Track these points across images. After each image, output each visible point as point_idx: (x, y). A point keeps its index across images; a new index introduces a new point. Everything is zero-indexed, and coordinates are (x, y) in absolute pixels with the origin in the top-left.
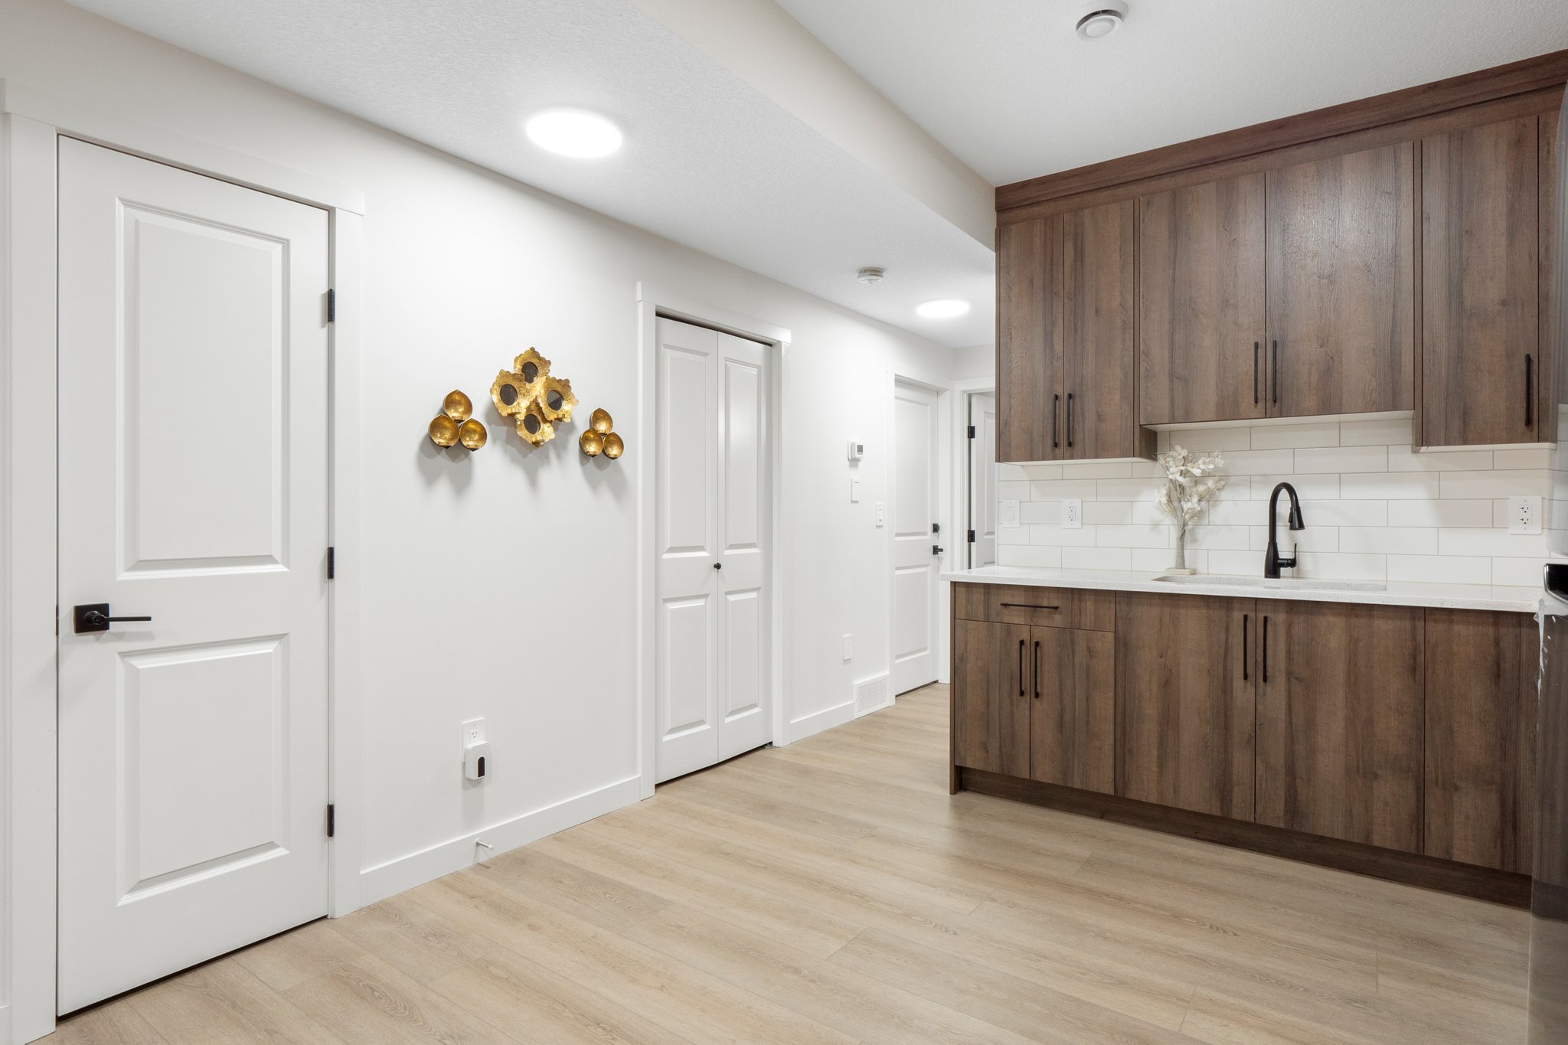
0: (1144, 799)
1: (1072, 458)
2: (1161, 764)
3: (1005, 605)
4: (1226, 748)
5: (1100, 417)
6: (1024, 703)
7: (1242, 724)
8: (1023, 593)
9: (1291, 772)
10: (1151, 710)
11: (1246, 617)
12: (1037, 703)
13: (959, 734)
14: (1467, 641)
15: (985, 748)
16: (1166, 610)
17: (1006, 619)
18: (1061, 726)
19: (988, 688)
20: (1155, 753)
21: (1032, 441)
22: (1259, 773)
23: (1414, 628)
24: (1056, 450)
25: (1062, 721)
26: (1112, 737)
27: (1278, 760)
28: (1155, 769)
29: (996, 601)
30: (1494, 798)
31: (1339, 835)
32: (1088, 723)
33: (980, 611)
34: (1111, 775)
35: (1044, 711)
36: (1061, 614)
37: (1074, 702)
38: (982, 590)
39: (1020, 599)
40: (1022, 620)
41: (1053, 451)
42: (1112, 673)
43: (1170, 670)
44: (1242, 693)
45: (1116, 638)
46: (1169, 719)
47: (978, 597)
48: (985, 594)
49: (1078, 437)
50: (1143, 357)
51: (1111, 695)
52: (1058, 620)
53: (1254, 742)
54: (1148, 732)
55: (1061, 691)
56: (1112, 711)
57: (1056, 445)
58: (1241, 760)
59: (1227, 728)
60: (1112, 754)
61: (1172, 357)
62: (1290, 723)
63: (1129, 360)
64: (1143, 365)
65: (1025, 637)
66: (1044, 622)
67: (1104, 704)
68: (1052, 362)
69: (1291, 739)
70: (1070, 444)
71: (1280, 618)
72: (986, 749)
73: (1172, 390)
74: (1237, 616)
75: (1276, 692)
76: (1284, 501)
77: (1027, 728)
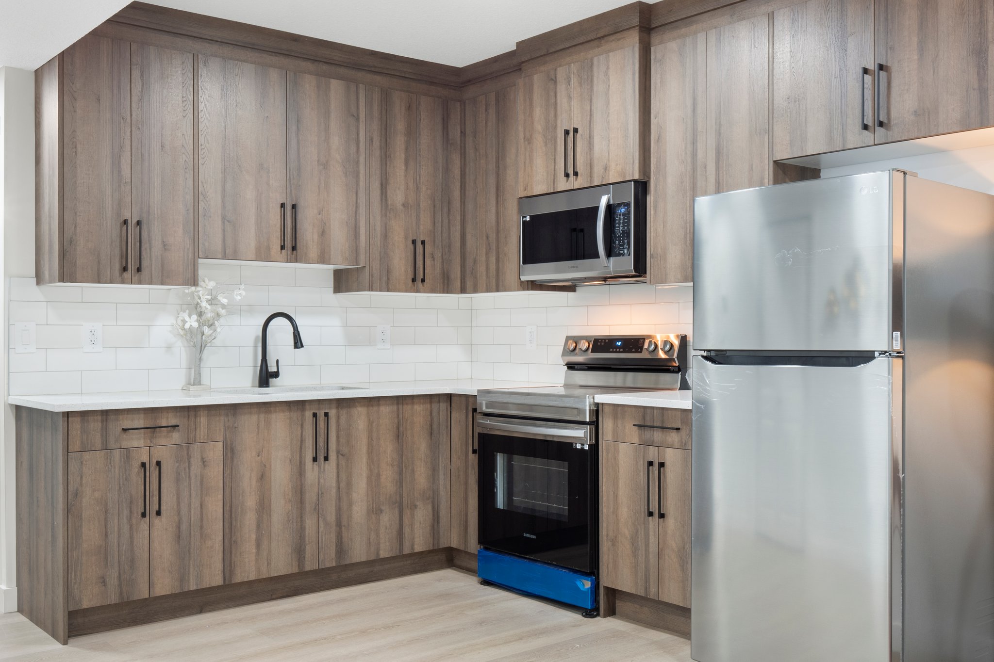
0: (246, 580)
1: (140, 283)
2: (258, 546)
3: (125, 430)
4: (301, 517)
5: (165, 246)
6: (144, 524)
7: (311, 496)
8: (142, 416)
9: (339, 524)
10: (251, 502)
11: (315, 415)
12: (157, 521)
13: (73, 576)
14: (419, 413)
15: (103, 581)
16: (262, 416)
17: (125, 444)
18: (178, 537)
19: (106, 519)
20: (254, 536)
21: (99, 263)
22: (321, 530)
23: (398, 409)
24: (125, 274)
25: (179, 531)
26: (221, 534)
27: (332, 518)
28: (254, 551)
29: (115, 428)
30: (430, 507)
31: (364, 559)
32: (202, 527)
33: (98, 440)
34: (221, 568)
35: (162, 527)
36: (179, 431)
37: (190, 511)
38: (100, 418)
39: (139, 422)
40: (141, 443)
41: (121, 275)
42: (221, 477)
43: (265, 466)
44: (311, 471)
45: (225, 447)
46: (264, 507)
47: (95, 425)
48: (102, 422)
49: (145, 263)
50: (201, 197)
51: (220, 497)
52: (176, 437)
53: (318, 509)
54: (249, 520)
55: (179, 504)
56: (221, 511)
57: (125, 269)
58: (310, 524)
59: (302, 502)
60: (221, 548)
61: (223, 202)
62: (338, 487)
63: (190, 198)
64: (202, 205)
65: (145, 459)
66: (163, 441)
67: (215, 507)
68: (120, 186)
69: (339, 499)
70: (139, 270)
71: (333, 413)
72: (104, 583)
73: (224, 231)
74: (309, 414)
75: (331, 467)
76: (280, 327)
77: (146, 549)
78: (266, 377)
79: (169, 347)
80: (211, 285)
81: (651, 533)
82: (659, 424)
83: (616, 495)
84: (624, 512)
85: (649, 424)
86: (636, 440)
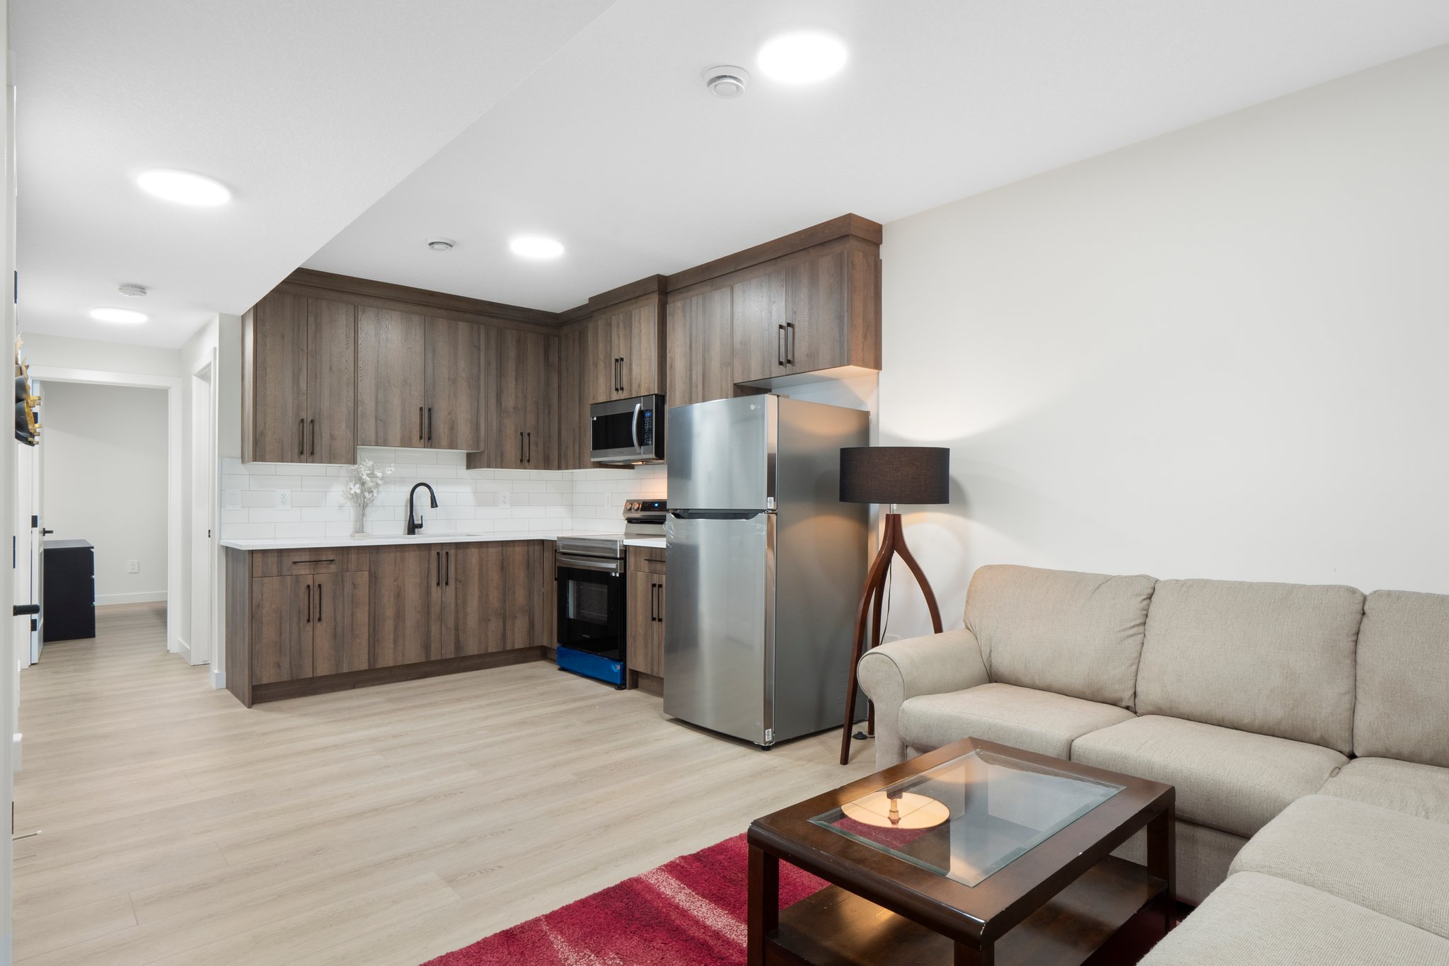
0: (386, 666)
1: (313, 462)
2: (395, 642)
3: (295, 563)
4: (428, 624)
5: (332, 437)
6: (309, 627)
7: (435, 610)
8: (307, 553)
9: (457, 629)
10: (390, 612)
11: (438, 554)
12: (318, 625)
13: (256, 662)
14: (519, 554)
15: (278, 666)
16: (398, 554)
17: (295, 573)
18: (335, 636)
19: (280, 624)
20: (392, 637)
21: (282, 448)
22: (443, 632)
23: (502, 550)
24: (302, 456)
25: (336, 632)
26: (367, 634)
27: (451, 624)
28: (392, 646)
29: (287, 561)
30: (527, 617)
31: (476, 653)
32: (352, 629)
33: (275, 570)
34: (367, 658)
35: (322, 630)
36: (335, 564)
37: (343, 617)
38: (276, 554)
39: (306, 557)
40: (307, 572)
41: (299, 456)
42: (367, 596)
43: (400, 588)
44: (436, 593)
45: (370, 575)
46: (399, 616)
47: (272, 560)
48: (278, 557)
49: (317, 449)
50: (359, 403)
51: (367, 609)
52: (333, 568)
53: (441, 618)
54: (388, 626)
55: (335, 613)
56: (367, 619)
57: (302, 453)
58: (435, 628)
59: (428, 613)
60: (367, 645)
61: (376, 406)
62: (456, 604)
63: (351, 404)
64: (360, 409)
65: (310, 582)
66: (324, 571)
67: (363, 616)
68: (298, 396)
69: (457, 611)
70: (312, 453)
71: (452, 552)
72: (279, 666)
73: (376, 426)
74: (434, 553)
75: (451, 590)
76: (422, 492)
77: (311, 643)
78: (413, 528)
79: (341, 507)
80: (370, 463)
81: (655, 632)
82: (659, 559)
83: (636, 607)
84: (640, 618)
85: (654, 559)
86: (647, 570)
